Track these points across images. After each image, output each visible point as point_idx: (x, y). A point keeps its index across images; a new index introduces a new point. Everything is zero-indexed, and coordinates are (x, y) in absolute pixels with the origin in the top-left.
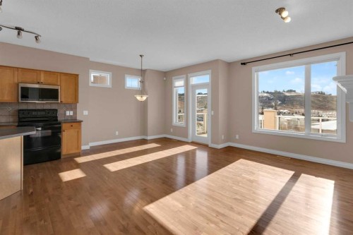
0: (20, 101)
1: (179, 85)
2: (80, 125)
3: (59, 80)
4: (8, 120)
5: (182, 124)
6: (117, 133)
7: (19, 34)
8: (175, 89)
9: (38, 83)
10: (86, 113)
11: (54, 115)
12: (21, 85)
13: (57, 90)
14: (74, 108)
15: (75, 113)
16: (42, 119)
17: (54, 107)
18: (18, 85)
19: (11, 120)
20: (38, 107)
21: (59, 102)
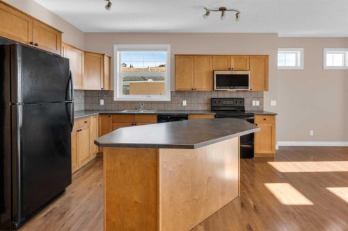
0: (215, 89)
2: (274, 119)
3: (248, 65)
4: (203, 109)
6: (312, 133)
7: (223, 14)
9: (229, 69)
10: (273, 103)
11: (241, 105)
12: (216, 73)
13: (247, 76)
14: (260, 98)
15: (261, 103)
16: (231, 109)
17: (241, 96)
19: (206, 108)
20: (227, 96)
21: (249, 89)
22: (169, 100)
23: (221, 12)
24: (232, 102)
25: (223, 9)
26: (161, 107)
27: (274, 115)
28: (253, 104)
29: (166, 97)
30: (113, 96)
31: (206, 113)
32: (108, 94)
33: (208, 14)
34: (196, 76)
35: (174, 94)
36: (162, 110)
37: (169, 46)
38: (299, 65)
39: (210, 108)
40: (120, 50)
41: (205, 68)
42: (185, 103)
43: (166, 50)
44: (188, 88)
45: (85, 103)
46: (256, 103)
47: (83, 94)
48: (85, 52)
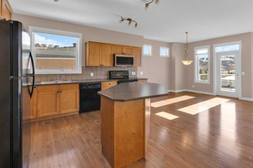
0: (115, 65)
1: (202, 53)
3: (132, 52)
4: (104, 78)
5: (207, 81)
7: (130, 23)
8: (197, 56)
9: (123, 54)
10: (142, 73)
11: (127, 75)
12: (116, 55)
13: (133, 58)
14: (135, 71)
15: (136, 74)
17: (126, 69)
18: (114, 55)
19: (106, 77)
21: (134, 66)
22: (81, 73)
23: (128, 22)
24: (122, 73)
25: (130, 20)
26: (74, 78)
27: (146, 79)
28: (132, 74)
29: (79, 71)
31: (106, 80)
33: (122, 20)
34: (103, 57)
35: (84, 69)
36: (75, 80)
37: (81, 35)
38: (150, 53)
39: (109, 77)
41: (109, 52)
42: (92, 74)
43: (78, 37)
44: (98, 64)
46: (134, 73)
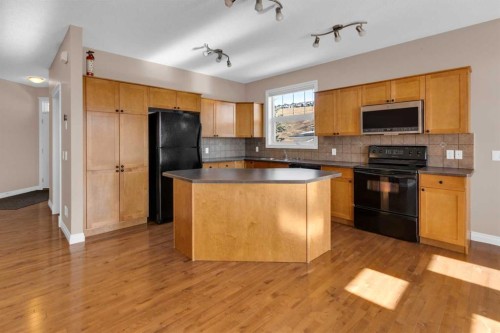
0: (362, 133)
11: (418, 157)
12: (363, 110)
15: (469, 155)
16: (401, 162)
19: (363, 160)
20: (397, 142)
21: (420, 131)
22: (317, 148)
24: (401, 152)
25: (337, 29)
26: (308, 155)
27: (461, 177)
28: (448, 156)
29: (313, 144)
30: (265, 143)
32: (262, 140)
33: (317, 41)
35: (322, 141)
37: (315, 83)
39: (368, 160)
40: (271, 95)
42: (334, 152)
43: (314, 87)
44: (330, 133)
45: (246, 149)
46: (454, 155)
47: (244, 141)
48: (237, 104)
